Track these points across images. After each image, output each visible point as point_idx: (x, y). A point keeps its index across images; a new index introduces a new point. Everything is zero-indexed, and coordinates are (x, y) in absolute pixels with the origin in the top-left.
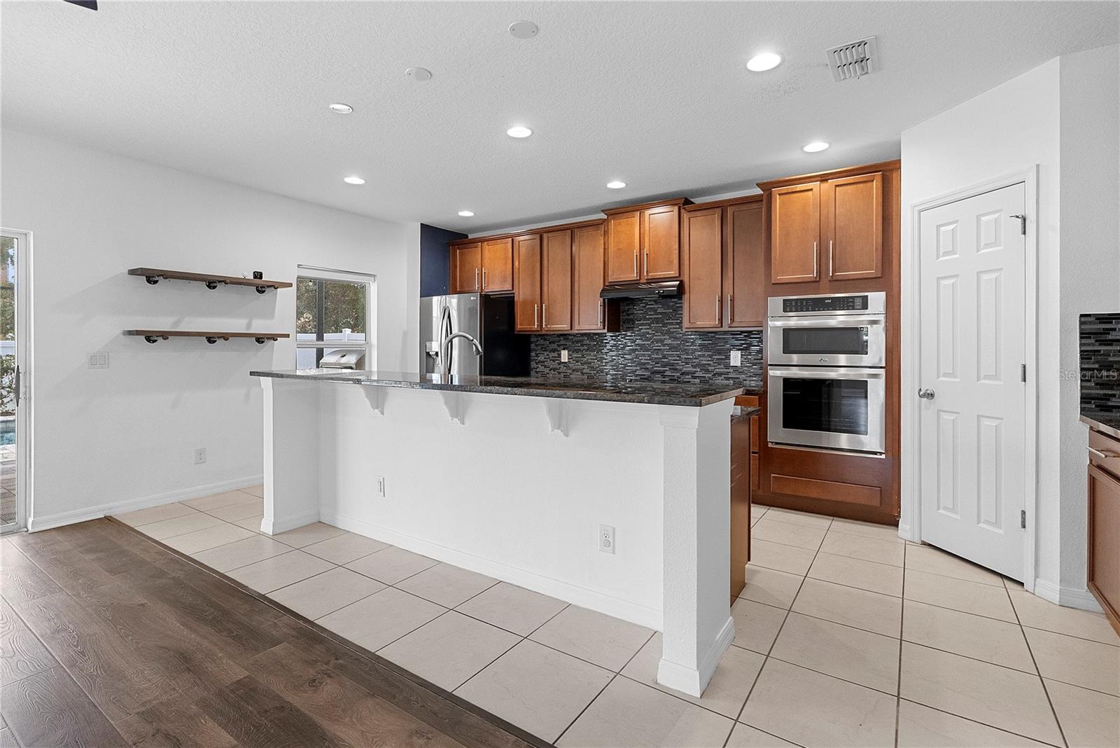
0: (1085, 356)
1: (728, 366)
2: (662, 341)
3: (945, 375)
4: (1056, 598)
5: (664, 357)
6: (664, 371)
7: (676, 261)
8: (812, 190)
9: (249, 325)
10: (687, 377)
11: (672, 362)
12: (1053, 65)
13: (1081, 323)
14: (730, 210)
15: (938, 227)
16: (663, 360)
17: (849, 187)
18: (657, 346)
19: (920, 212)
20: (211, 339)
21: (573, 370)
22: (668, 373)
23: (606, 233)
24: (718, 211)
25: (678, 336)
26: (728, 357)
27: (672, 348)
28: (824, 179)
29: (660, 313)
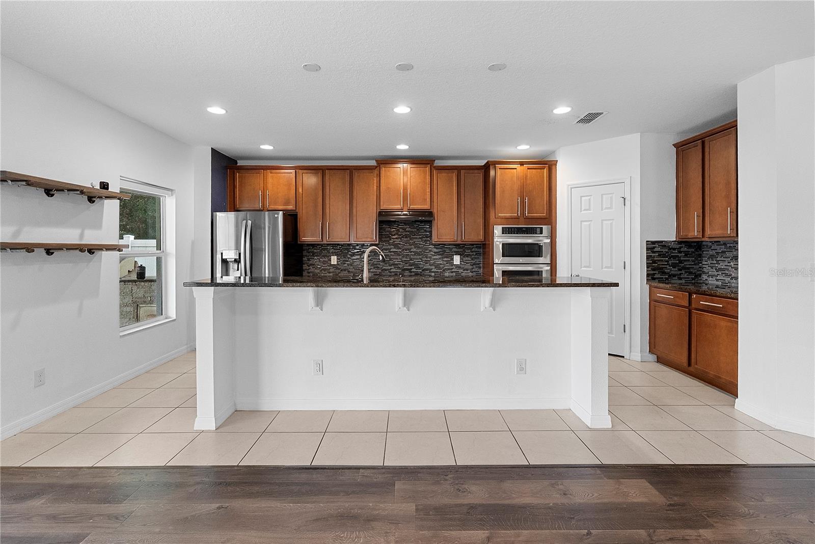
0: (648, 257)
1: (452, 264)
2: (409, 249)
3: (585, 267)
4: (639, 359)
5: (411, 260)
6: (411, 269)
7: (428, 200)
8: (516, 169)
9: (82, 236)
10: (426, 272)
11: (416, 263)
12: (636, 137)
13: (647, 244)
14: (462, 171)
15: (581, 197)
16: (411, 262)
17: (533, 170)
18: (406, 253)
19: (571, 188)
20: (49, 250)
21: (342, 270)
22: (414, 270)
23: (379, 175)
24: (456, 171)
25: (420, 246)
26: (452, 259)
27: (416, 253)
28: (522, 164)
29: (408, 231)
